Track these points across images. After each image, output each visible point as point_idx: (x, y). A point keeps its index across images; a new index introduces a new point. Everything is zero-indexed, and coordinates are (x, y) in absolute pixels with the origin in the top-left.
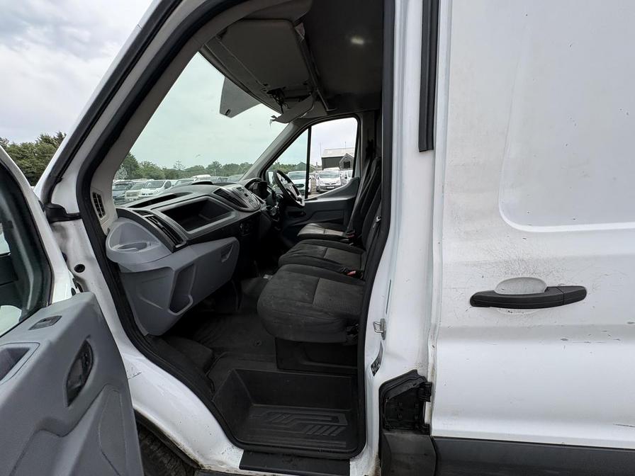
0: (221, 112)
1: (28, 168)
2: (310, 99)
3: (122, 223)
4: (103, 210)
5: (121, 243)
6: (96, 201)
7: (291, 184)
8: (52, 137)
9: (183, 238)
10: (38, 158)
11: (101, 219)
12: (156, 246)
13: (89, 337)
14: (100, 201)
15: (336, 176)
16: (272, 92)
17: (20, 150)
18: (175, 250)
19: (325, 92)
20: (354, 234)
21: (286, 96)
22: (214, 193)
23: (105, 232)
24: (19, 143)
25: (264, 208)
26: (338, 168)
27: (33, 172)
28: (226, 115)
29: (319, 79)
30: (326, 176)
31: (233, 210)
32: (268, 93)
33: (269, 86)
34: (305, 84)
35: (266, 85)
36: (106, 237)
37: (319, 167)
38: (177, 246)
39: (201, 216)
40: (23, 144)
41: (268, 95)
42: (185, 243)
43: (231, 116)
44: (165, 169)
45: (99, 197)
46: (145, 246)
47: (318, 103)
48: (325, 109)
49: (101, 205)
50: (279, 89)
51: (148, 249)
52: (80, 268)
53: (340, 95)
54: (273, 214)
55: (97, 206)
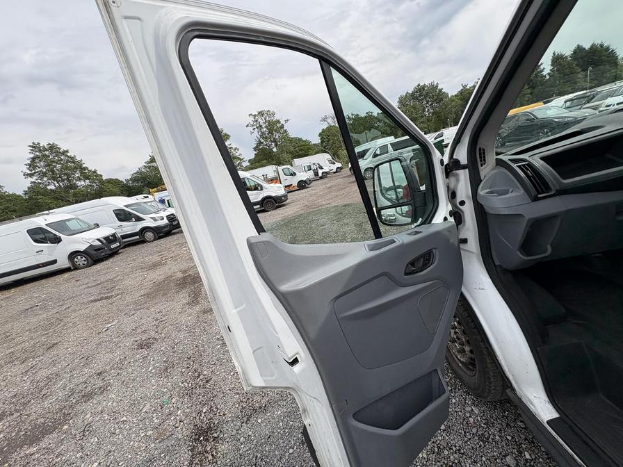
3: (496, 171)
4: (485, 160)
5: (490, 188)
6: (480, 154)
9: (552, 187)
11: (481, 168)
12: (518, 194)
13: (435, 248)
14: (484, 153)
18: (535, 199)
23: (482, 177)
36: (481, 181)
38: (540, 196)
42: (553, 192)
45: (484, 150)
46: (506, 192)
49: (484, 157)
51: (509, 195)
52: (462, 203)
55: (480, 157)
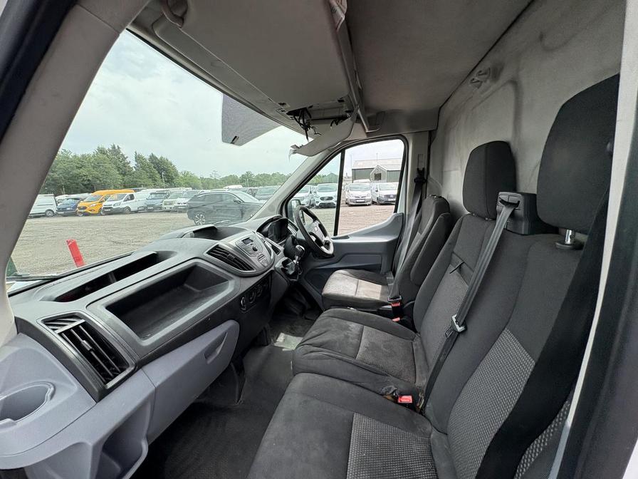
0: (225, 140)
1: (84, 176)
2: (348, 122)
3: (15, 349)
7: (317, 223)
8: (107, 149)
9: (129, 359)
10: (94, 167)
12: (66, 398)
15: (367, 189)
16: (293, 113)
17: (80, 161)
18: (101, 394)
19: (366, 109)
20: (400, 301)
21: (313, 117)
22: (209, 253)
24: (79, 155)
25: (278, 265)
26: (368, 180)
27: (89, 180)
28: (232, 143)
29: (361, 92)
30: (356, 189)
31: (231, 278)
32: (287, 114)
33: (288, 106)
34: (341, 101)
35: (283, 104)
37: (348, 178)
38: (110, 385)
39: (188, 286)
40: (83, 156)
41: (289, 116)
42: (130, 368)
43: (240, 145)
44: (202, 179)
46: (41, 399)
47: (358, 126)
48: (365, 130)
50: (305, 109)
53: (384, 112)
54: (291, 272)
